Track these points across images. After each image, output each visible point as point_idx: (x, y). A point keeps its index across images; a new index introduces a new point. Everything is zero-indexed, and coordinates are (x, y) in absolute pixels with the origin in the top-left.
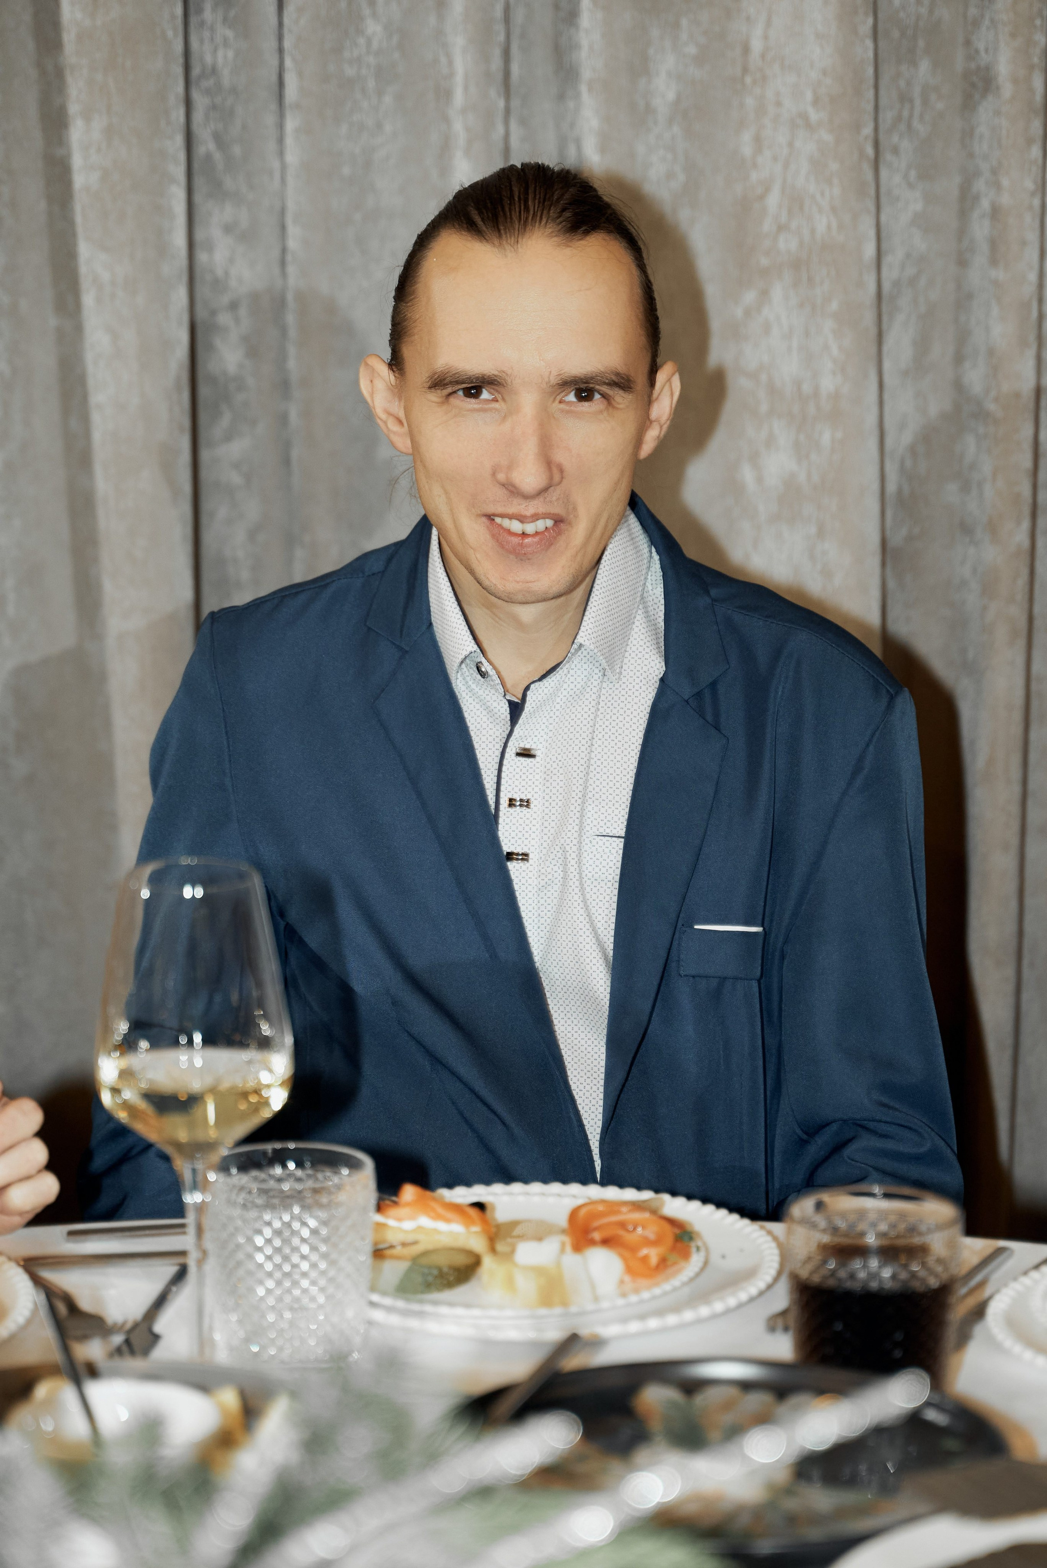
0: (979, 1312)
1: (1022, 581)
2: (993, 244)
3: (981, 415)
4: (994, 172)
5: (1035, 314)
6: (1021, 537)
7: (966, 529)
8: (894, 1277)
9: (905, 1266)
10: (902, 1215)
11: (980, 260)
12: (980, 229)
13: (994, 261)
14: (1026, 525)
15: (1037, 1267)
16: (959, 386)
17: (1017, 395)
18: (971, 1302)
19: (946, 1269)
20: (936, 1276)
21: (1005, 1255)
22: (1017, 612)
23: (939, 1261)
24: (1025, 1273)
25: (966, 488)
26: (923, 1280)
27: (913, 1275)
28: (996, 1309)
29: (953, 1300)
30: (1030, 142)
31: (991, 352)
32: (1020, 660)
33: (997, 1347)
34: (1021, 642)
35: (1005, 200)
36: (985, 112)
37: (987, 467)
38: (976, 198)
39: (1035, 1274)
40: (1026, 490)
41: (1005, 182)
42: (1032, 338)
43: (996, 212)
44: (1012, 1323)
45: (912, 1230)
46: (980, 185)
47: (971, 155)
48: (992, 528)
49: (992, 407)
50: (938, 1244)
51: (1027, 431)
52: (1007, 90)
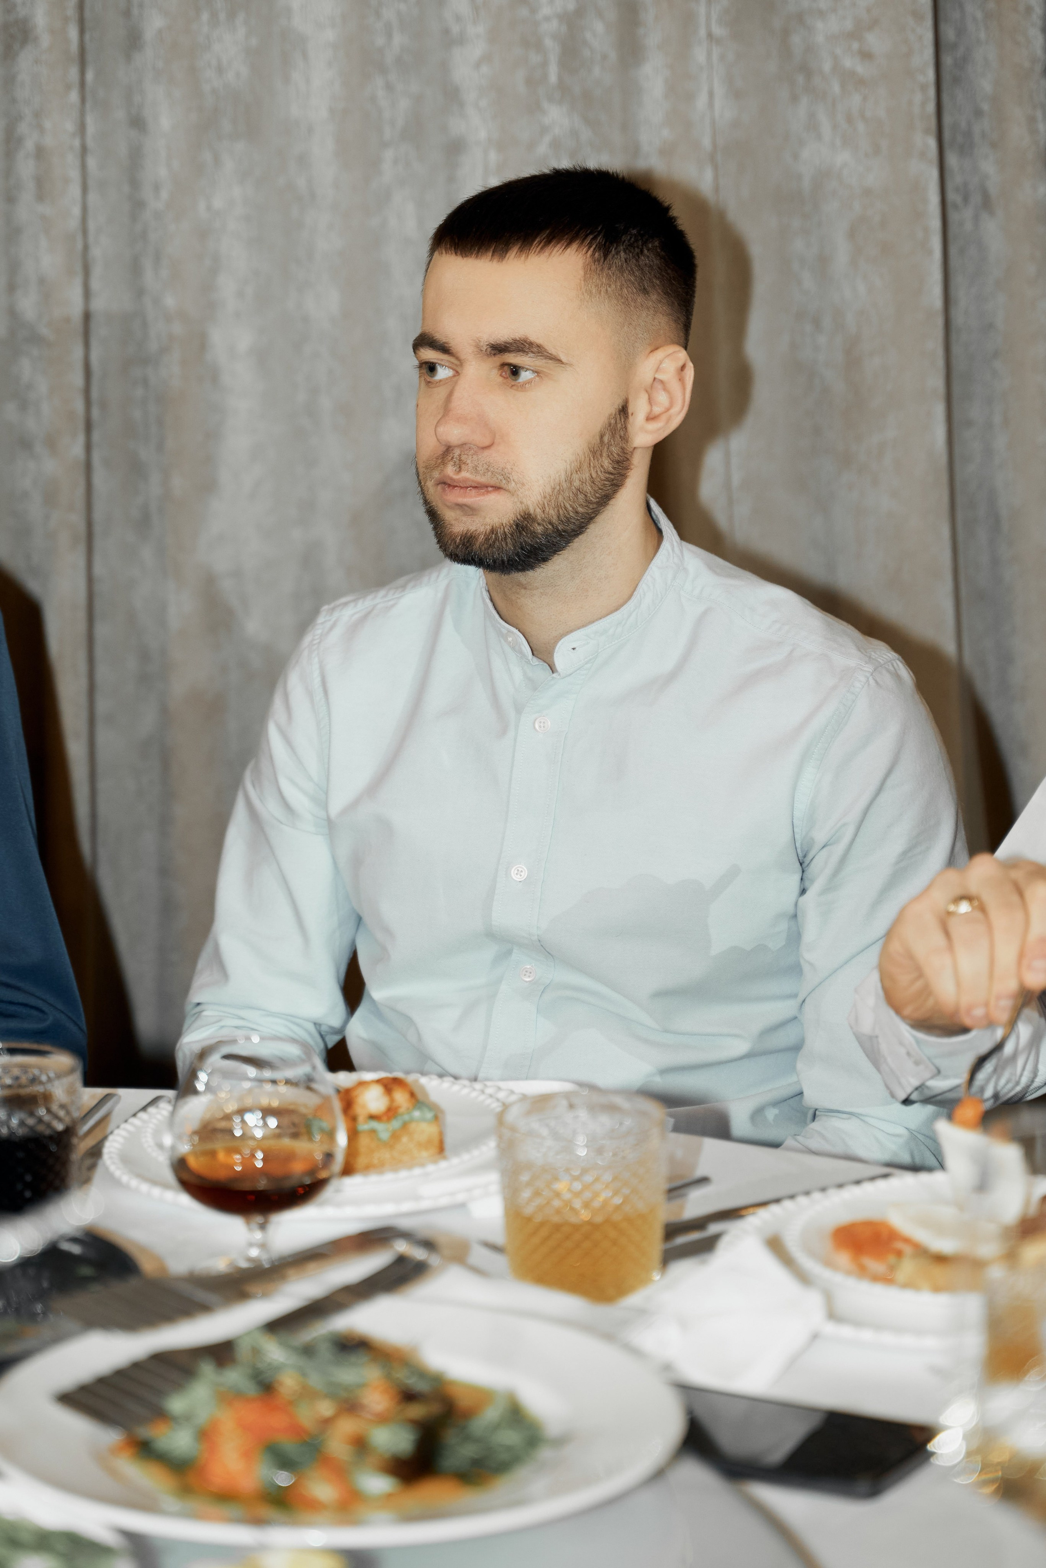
0: (96, 1152)
1: (80, 490)
2: (40, 182)
3: (35, 339)
4: (37, 115)
5: (79, 246)
6: (77, 449)
7: (25, 444)
8: (22, 1123)
9: (32, 1114)
10: (24, 1068)
11: (27, 196)
12: (26, 168)
13: (40, 197)
14: (81, 439)
15: (144, 1109)
16: (13, 313)
17: (68, 320)
18: (89, 1143)
19: (68, 1113)
20: (60, 1119)
21: (114, 1099)
22: (77, 519)
23: (62, 1106)
24: (134, 1115)
25: (24, 406)
26: (49, 1125)
27: (40, 1120)
28: (112, 1147)
29: (75, 1141)
30: (68, 87)
31: (42, 281)
32: (82, 563)
33: (116, 1183)
34: (82, 548)
35: (49, 141)
36: (25, 61)
37: (42, 387)
38: (20, 141)
39: (142, 1115)
40: (79, 406)
41: (48, 124)
42: (78, 267)
43: (40, 153)
44: (126, 1160)
45: (34, 1080)
46: (23, 128)
47: (14, 101)
48: (51, 443)
49: (44, 331)
50: (59, 1091)
51: (78, 352)
52: (45, 40)
